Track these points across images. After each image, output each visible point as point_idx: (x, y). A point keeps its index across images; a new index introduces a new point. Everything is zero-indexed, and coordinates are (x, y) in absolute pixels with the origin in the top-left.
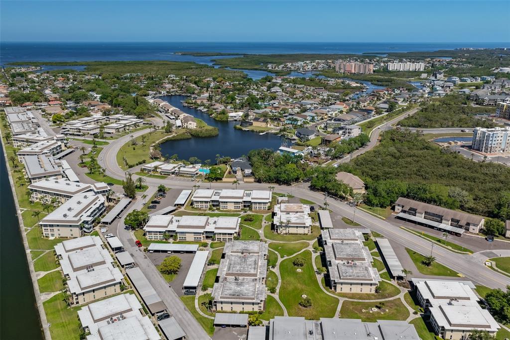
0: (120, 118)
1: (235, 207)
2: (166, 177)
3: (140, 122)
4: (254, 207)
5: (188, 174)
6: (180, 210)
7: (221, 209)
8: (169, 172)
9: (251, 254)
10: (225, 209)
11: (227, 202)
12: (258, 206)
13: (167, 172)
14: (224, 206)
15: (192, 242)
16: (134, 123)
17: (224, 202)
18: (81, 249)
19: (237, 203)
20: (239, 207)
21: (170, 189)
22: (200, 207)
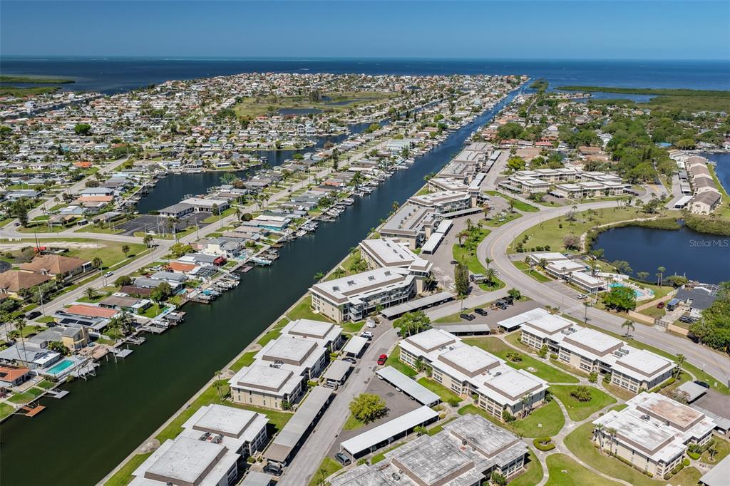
0: (596, 177)
1: (582, 364)
2: (549, 280)
3: (619, 188)
4: (615, 379)
5: (582, 285)
6: (499, 336)
7: (559, 360)
8: (558, 275)
9: (476, 452)
10: (565, 362)
11: (570, 352)
12: (621, 379)
13: (556, 274)
14: (565, 357)
15: (447, 389)
16: (606, 187)
17: (566, 350)
18: (305, 336)
19: (587, 359)
20: (589, 368)
21: (528, 299)
22: (528, 342)
